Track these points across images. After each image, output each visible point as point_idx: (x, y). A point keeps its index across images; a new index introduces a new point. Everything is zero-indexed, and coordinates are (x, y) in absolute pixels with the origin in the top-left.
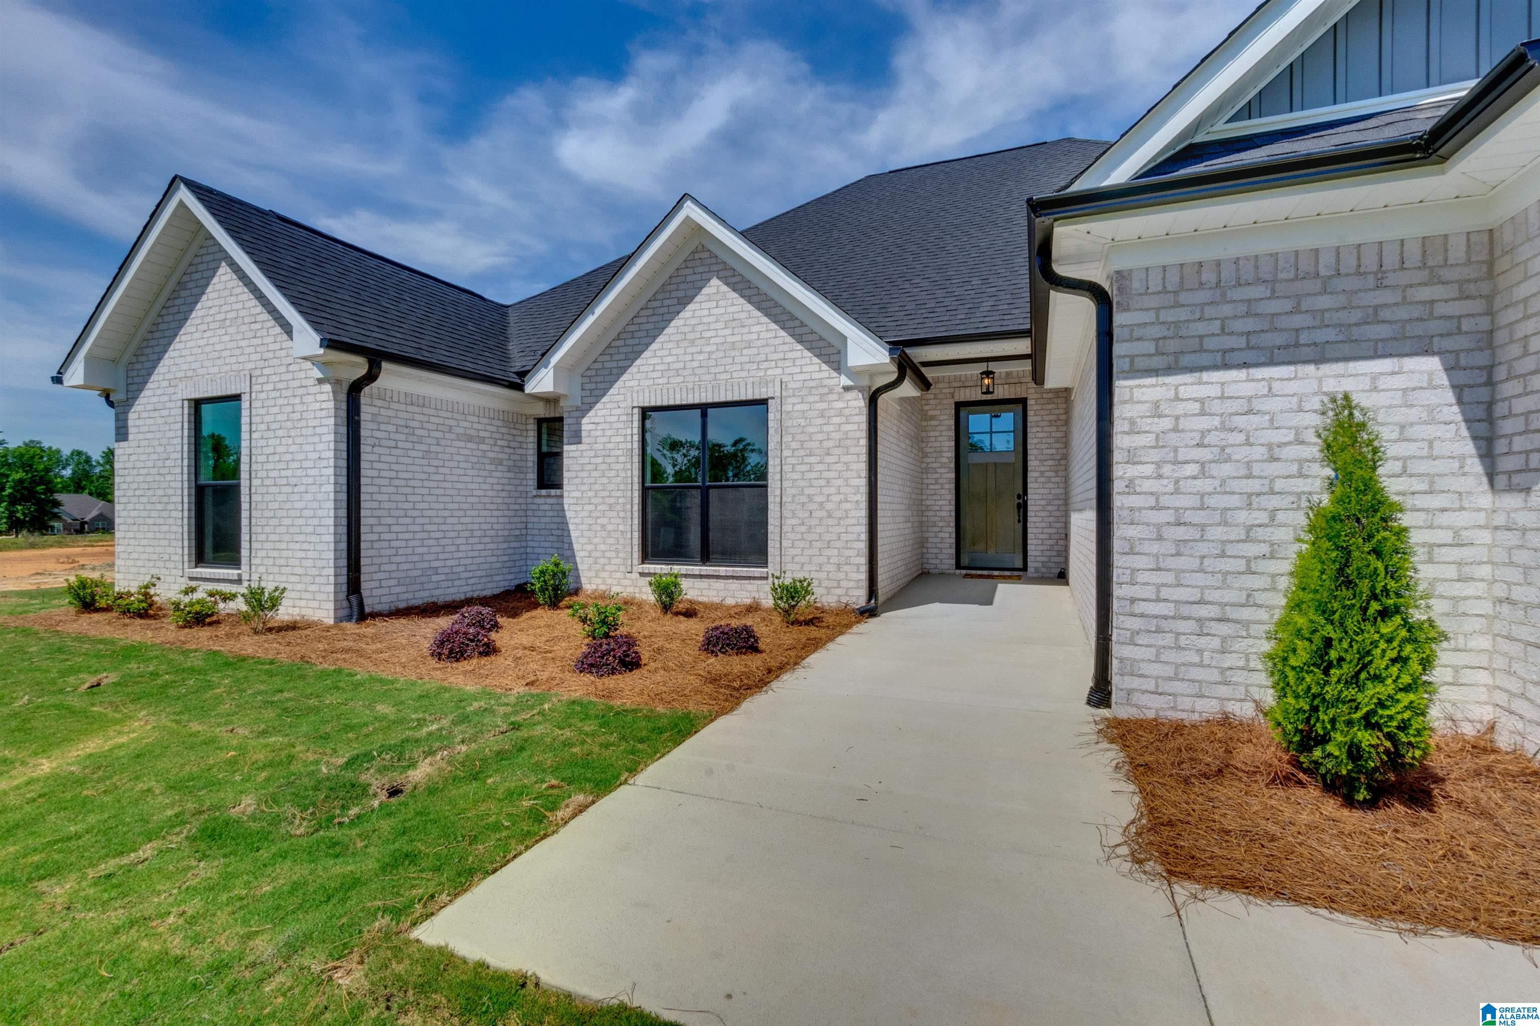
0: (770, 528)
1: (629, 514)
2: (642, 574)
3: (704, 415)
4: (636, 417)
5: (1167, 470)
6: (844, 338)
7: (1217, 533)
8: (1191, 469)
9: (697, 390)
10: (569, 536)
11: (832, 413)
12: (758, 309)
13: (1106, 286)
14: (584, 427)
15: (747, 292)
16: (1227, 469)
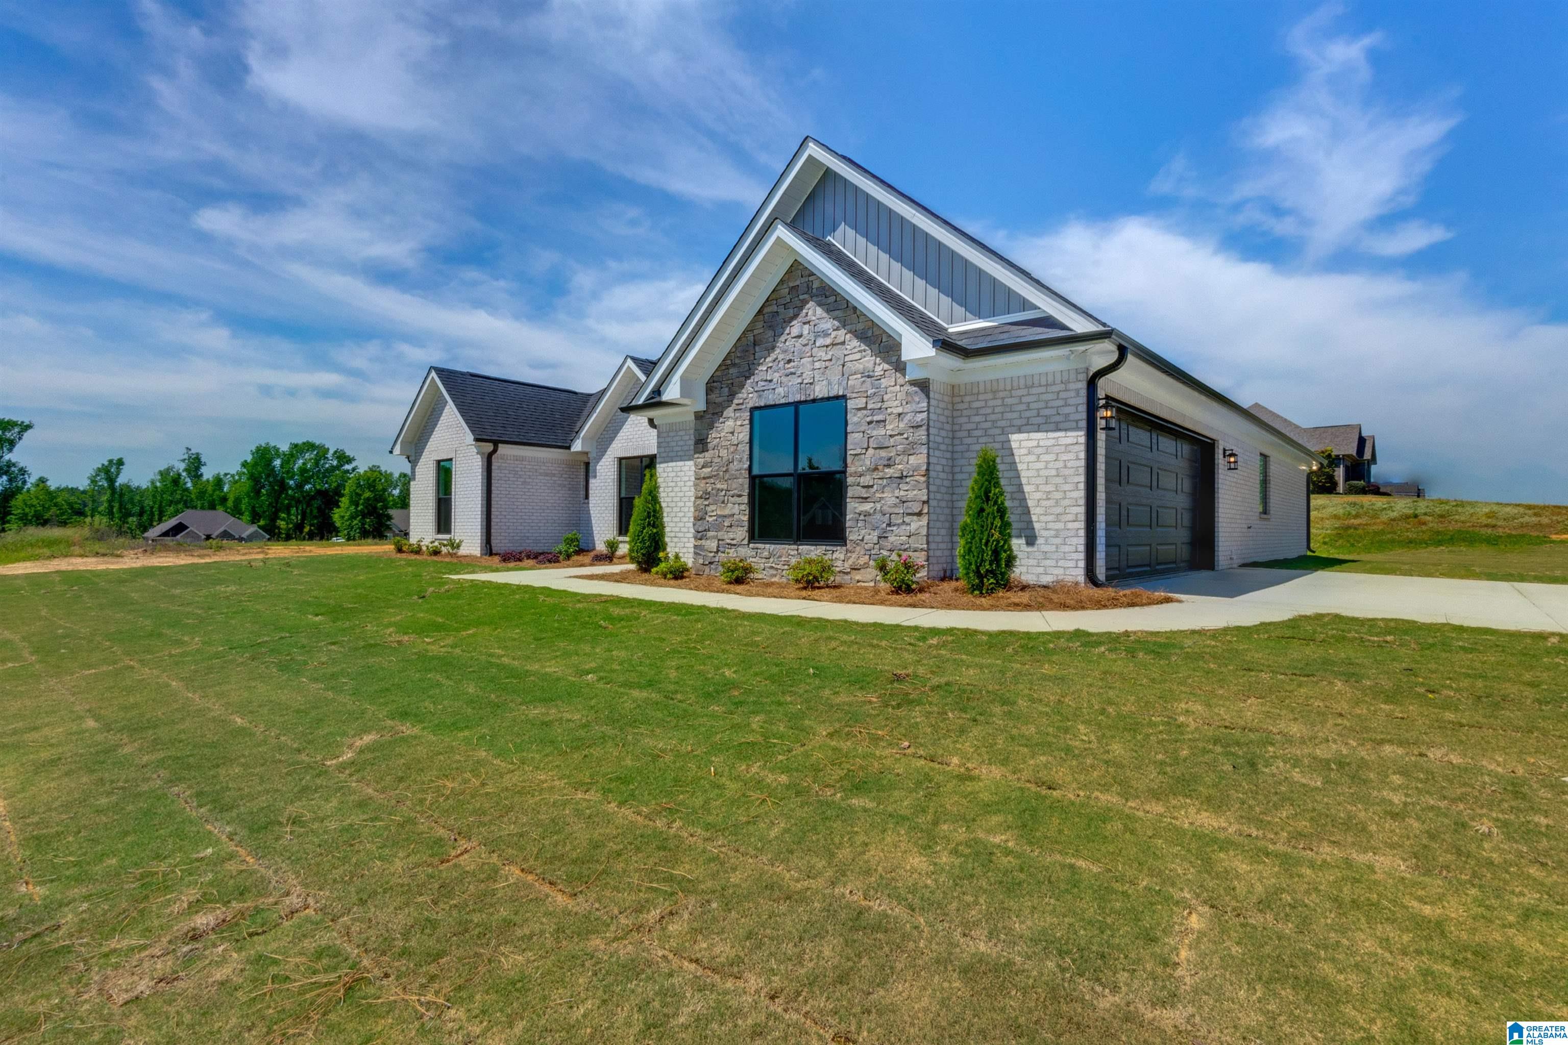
4: (617, 463)
10: (592, 523)
14: (597, 468)
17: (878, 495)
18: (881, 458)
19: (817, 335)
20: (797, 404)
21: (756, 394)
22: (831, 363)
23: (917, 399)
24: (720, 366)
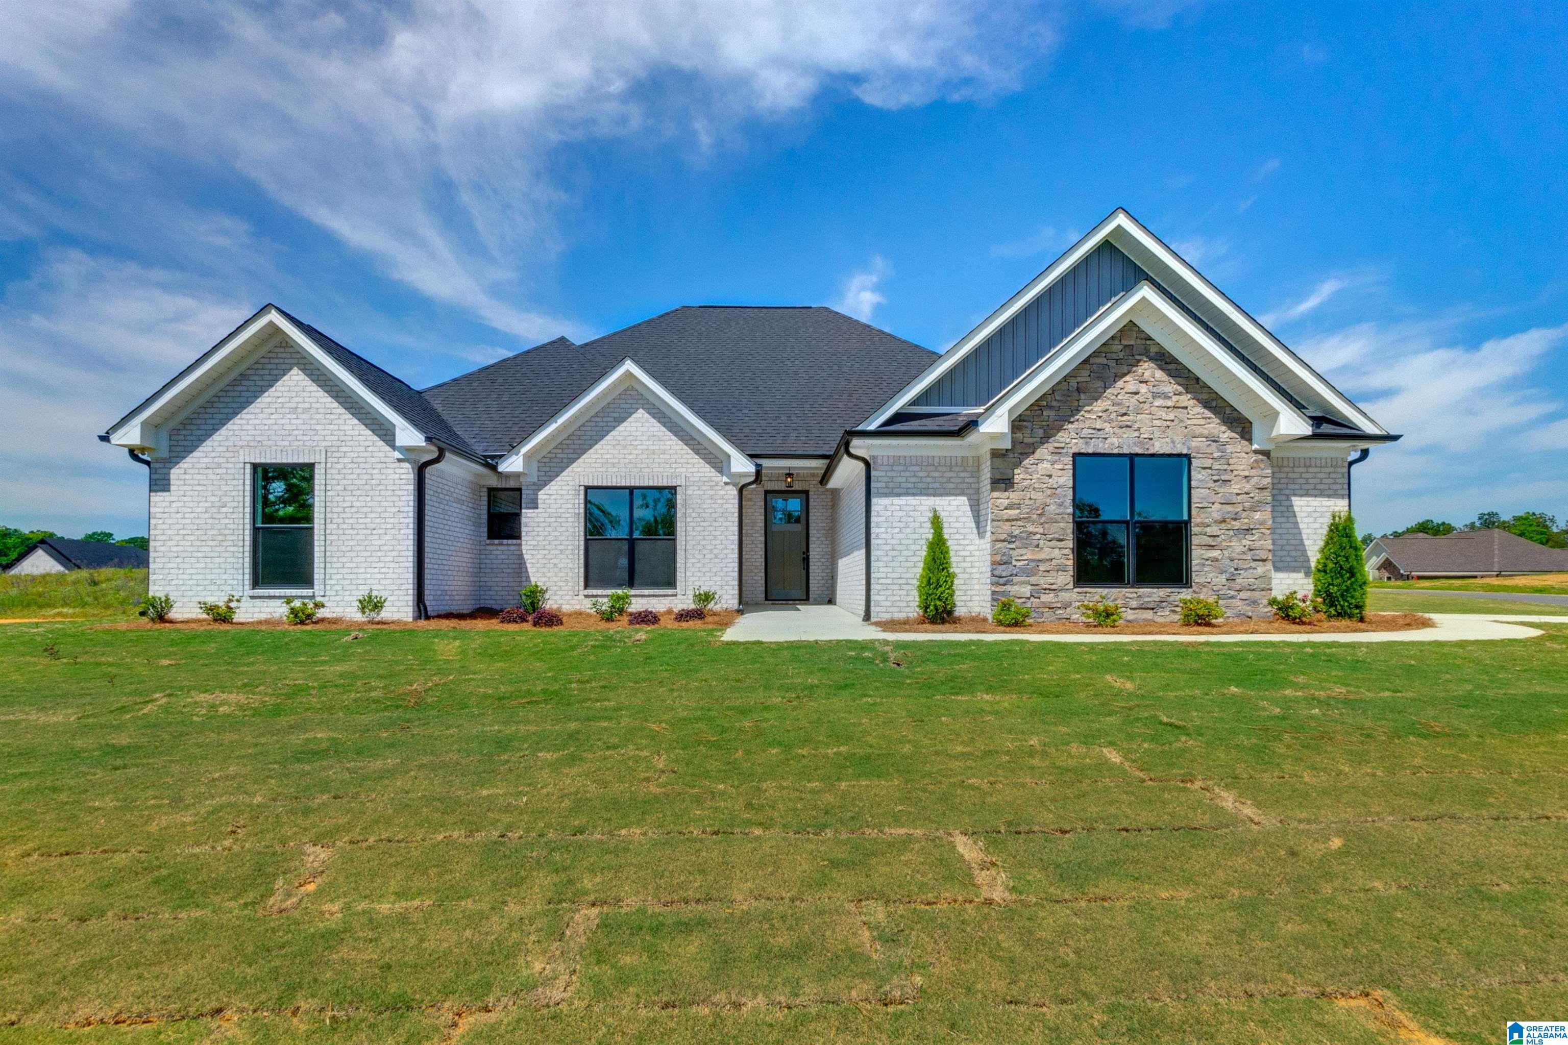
0: (678, 565)
1: (576, 557)
2: (586, 596)
3: (631, 494)
4: (582, 492)
5: (889, 530)
6: (729, 456)
7: (905, 553)
8: (897, 530)
9: (628, 477)
10: (527, 571)
11: (717, 497)
12: (670, 431)
13: (868, 458)
14: (539, 497)
15: (663, 420)
16: (908, 530)
17: (1224, 544)
18: (1229, 513)
19: (1155, 396)
20: (1132, 457)
21: (1081, 440)
22: (1173, 424)
23: (1262, 466)
24: (1032, 405)
